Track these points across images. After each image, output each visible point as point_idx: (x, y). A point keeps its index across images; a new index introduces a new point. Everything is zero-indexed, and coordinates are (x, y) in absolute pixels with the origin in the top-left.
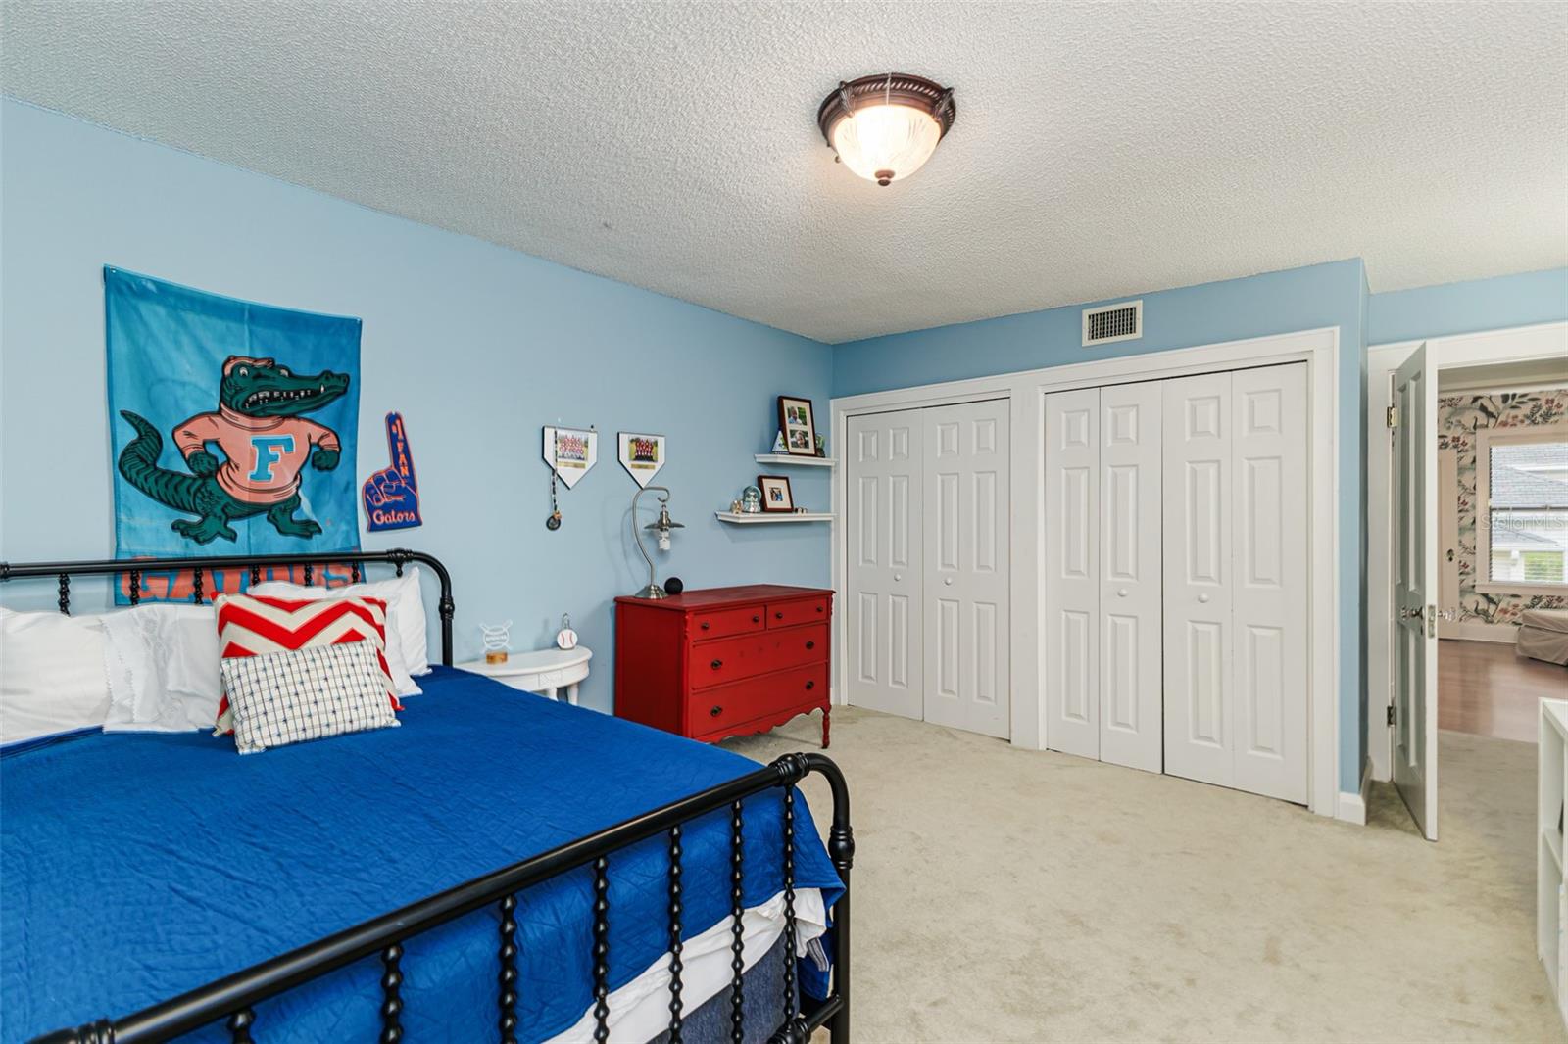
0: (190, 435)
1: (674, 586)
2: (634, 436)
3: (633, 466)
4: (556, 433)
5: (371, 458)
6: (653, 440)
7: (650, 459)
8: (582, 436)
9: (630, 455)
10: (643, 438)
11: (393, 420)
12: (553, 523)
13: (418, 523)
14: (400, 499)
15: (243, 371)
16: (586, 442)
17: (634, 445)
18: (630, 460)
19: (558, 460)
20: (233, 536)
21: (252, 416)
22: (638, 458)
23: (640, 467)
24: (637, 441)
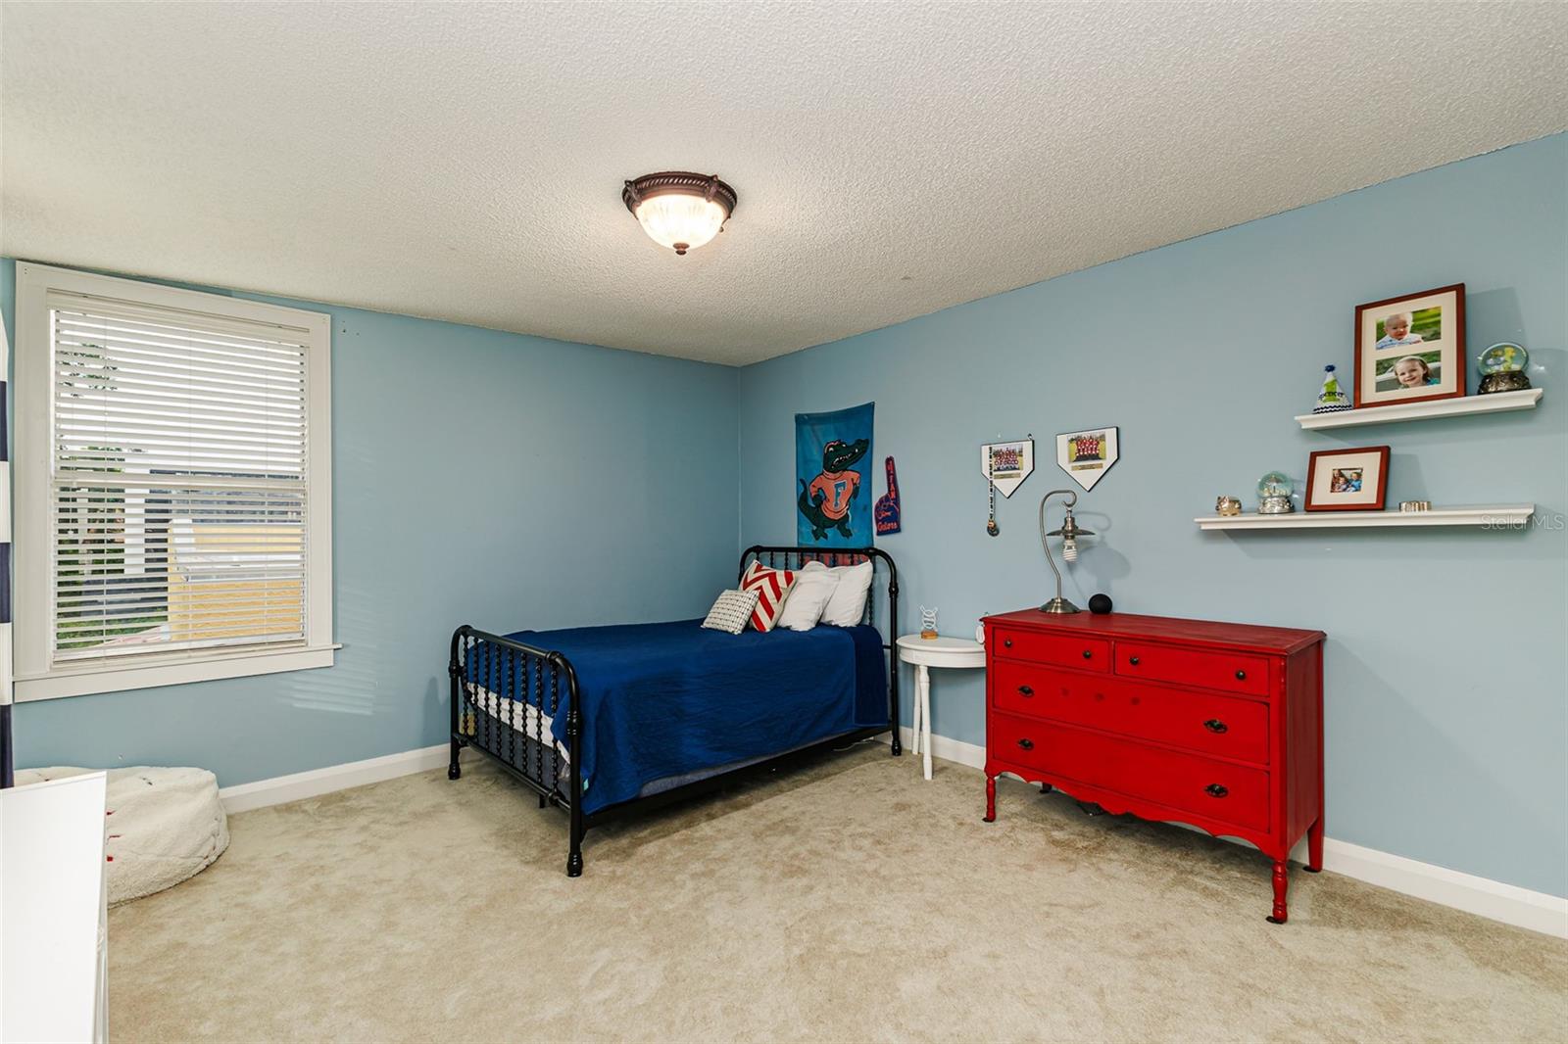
0: (814, 486)
1: (1101, 605)
2: (1074, 436)
3: (1074, 468)
4: (991, 448)
5: (879, 490)
6: (1098, 435)
7: (1096, 457)
8: (1015, 446)
9: (1070, 457)
10: (1085, 435)
11: (889, 461)
12: (993, 531)
13: (898, 530)
14: (889, 514)
15: (831, 449)
16: (1021, 451)
17: (1074, 446)
18: (1070, 462)
19: (994, 473)
20: (826, 537)
21: (834, 472)
22: (1079, 459)
23: (1083, 468)
24: (1078, 440)
